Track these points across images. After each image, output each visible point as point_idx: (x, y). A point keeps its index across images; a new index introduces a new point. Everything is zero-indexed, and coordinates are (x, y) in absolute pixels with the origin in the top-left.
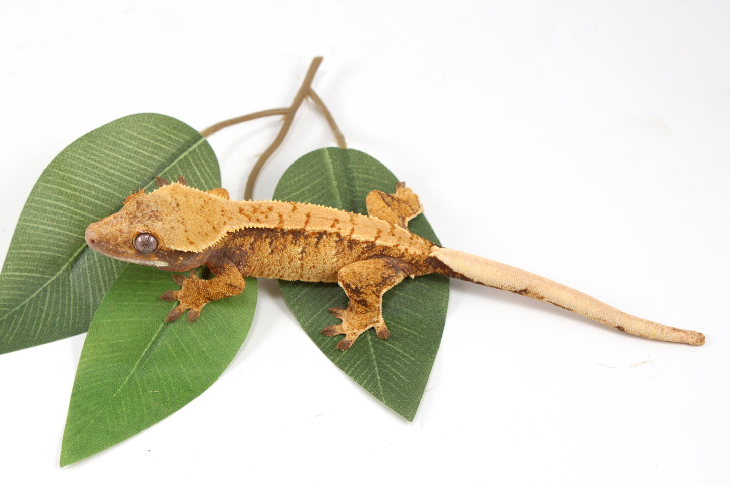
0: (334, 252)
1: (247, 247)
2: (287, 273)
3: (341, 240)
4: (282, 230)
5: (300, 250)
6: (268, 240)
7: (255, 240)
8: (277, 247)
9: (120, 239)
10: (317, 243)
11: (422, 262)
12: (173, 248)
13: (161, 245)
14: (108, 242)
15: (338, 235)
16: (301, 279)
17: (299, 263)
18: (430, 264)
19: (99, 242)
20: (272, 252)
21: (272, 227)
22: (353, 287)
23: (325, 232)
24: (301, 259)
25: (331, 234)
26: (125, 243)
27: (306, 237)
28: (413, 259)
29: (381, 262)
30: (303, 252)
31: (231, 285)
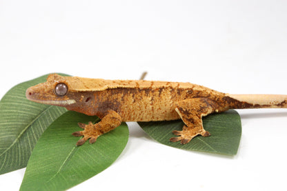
0: (170, 98)
1: (120, 100)
2: (144, 116)
3: (173, 90)
4: (139, 89)
5: (150, 99)
6: (131, 95)
7: (124, 95)
8: (137, 98)
9: (46, 90)
10: (160, 94)
11: (221, 99)
12: (77, 90)
13: (70, 89)
14: (39, 92)
15: (171, 88)
16: (154, 120)
17: (151, 106)
18: (226, 100)
19: (34, 93)
20: (135, 101)
21: (133, 87)
22: (185, 110)
23: (163, 87)
24: (152, 104)
25: (167, 88)
26: (49, 92)
27: (153, 92)
28: (216, 97)
29: (198, 99)
30: (152, 99)
31: (113, 118)
